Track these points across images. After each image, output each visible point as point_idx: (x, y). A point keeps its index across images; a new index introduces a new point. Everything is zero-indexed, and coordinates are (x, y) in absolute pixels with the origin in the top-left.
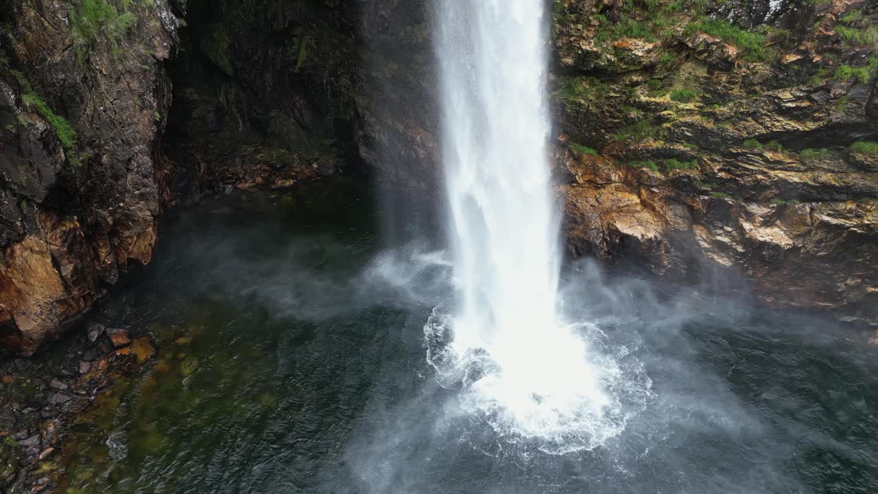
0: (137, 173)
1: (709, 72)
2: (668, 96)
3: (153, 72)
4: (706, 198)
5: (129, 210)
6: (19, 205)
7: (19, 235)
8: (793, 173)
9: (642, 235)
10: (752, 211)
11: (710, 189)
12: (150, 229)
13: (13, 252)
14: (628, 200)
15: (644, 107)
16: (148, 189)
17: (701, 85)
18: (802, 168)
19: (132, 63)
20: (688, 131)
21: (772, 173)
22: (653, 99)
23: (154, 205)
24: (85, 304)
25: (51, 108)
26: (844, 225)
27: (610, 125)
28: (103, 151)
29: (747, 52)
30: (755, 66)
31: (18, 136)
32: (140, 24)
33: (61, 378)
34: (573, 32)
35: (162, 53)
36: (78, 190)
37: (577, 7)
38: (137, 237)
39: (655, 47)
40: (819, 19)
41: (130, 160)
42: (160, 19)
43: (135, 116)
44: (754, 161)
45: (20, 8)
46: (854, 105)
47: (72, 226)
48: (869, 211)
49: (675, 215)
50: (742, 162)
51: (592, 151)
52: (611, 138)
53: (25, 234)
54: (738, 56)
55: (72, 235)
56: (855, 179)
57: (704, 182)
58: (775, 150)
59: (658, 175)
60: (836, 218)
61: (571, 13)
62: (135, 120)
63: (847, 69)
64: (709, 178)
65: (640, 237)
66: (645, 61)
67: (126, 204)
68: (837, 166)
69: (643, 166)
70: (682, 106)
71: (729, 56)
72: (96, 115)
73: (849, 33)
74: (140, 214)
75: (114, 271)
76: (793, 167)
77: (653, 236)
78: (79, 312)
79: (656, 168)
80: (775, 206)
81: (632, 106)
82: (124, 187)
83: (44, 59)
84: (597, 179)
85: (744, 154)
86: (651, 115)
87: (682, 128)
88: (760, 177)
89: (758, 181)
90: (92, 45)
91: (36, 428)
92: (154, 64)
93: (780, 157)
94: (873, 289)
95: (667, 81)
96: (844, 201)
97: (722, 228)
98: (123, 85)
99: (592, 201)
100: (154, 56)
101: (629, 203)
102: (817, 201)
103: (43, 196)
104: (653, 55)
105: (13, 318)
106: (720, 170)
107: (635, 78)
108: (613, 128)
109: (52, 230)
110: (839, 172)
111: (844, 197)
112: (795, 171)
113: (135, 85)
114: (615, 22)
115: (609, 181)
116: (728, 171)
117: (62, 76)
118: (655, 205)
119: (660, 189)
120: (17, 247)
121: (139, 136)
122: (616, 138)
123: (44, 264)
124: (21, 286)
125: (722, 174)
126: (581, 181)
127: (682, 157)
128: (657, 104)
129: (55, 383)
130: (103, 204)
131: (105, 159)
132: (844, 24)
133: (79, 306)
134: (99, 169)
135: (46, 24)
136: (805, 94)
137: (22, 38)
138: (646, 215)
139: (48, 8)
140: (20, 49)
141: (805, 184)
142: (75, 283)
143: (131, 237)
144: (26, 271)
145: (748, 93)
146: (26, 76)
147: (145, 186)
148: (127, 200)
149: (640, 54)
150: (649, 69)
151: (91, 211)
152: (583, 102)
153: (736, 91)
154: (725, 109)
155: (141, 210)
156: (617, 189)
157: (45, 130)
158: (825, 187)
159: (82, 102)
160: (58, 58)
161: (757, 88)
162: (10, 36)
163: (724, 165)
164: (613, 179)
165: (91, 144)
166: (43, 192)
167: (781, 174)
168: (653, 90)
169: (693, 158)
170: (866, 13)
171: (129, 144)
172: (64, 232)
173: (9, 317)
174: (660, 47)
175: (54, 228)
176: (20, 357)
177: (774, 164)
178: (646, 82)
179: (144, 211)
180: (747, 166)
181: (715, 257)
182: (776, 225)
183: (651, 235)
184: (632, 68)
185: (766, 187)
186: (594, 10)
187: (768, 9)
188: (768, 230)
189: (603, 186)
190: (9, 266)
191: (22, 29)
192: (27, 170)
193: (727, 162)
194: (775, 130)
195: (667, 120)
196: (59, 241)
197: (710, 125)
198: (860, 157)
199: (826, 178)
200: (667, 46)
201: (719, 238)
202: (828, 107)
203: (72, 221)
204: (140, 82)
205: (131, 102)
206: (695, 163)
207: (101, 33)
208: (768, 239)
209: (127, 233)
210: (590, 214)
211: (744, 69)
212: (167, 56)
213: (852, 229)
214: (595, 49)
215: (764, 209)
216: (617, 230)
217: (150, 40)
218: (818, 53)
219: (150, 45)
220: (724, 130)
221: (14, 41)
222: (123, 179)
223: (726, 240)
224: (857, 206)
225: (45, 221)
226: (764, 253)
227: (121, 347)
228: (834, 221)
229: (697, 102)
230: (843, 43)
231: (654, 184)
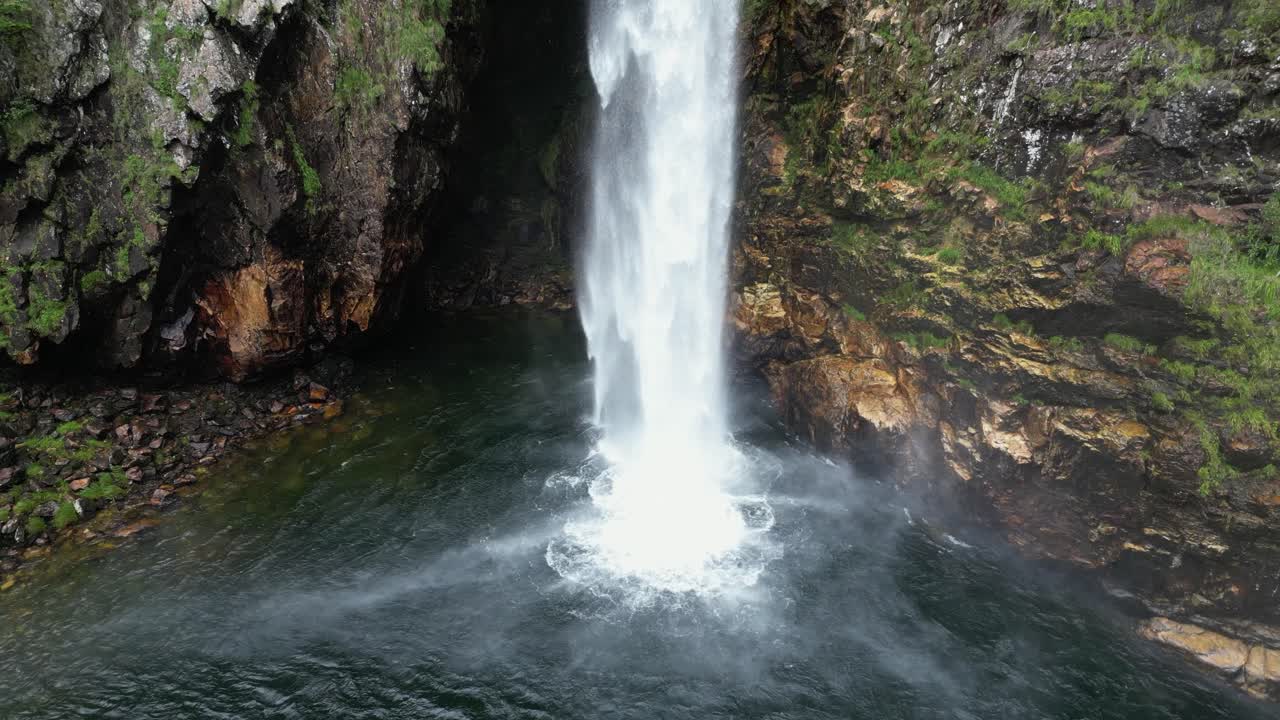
0: (367, 234)
1: (975, 230)
2: (935, 257)
3: (393, 140)
4: (952, 385)
5: (355, 270)
6: (252, 232)
7: (246, 260)
8: (1036, 364)
9: (880, 423)
10: (993, 408)
11: (956, 374)
12: (371, 295)
13: (240, 274)
14: (882, 380)
15: (908, 265)
16: (374, 253)
17: (966, 244)
18: (1048, 359)
19: (376, 130)
20: (947, 300)
21: (1015, 360)
22: (918, 257)
23: (377, 271)
24: (291, 344)
25: (308, 161)
26: (1077, 438)
27: (877, 285)
28: (342, 208)
29: (1005, 208)
30: (1014, 226)
31: (261, 171)
32: (388, 96)
33: (254, 409)
34: (845, 169)
35: (402, 125)
36: (308, 237)
37: (847, 139)
38: (360, 300)
39: (918, 192)
40: (1071, 171)
41: (363, 221)
42: (402, 93)
43: (373, 180)
44: (1000, 343)
45: (302, 71)
46: (1104, 283)
47: (295, 266)
48: (1108, 423)
49: (925, 406)
50: (989, 342)
51: (861, 316)
52: (879, 301)
53: (251, 261)
54: (997, 211)
55: (291, 274)
56: (1098, 379)
57: (951, 364)
58: (1024, 332)
59: (914, 352)
60: (1071, 428)
61: (843, 146)
62: (373, 184)
63: (1095, 235)
64: (956, 359)
65: (877, 425)
66: (908, 207)
67: (354, 263)
68: (1085, 362)
69: (902, 339)
70: (946, 268)
71: (986, 210)
72: (340, 175)
73: (1097, 190)
74: (363, 276)
75: (332, 328)
76: (1037, 356)
77: (891, 426)
78: (284, 350)
79: (914, 343)
80: (1016, 404)
81: (897, 263)
82: (355, 246)
83: (311, 117)
84: (860, 350)
85: (991, 333)
86: (915, 276)
87: (943, 295)
88: (1002, 363)
89: (1000, 369)
90: (348, 108)
91: (209, 438)
92: (395, 133)
93: (1028, 341)
94: (1131, 546)
95: (934, 237)
96: (1084, 407)
97: (966, 429)
98: (365, 149)
99: (845, 375)
100: (395, 127)
101: (881, 383)
102: (1059, 404)
103: (269, 228)
104: (916, 201)
105: (228, 339)
106: (968, 351)
107: (900, 228)
108: (880, 289)
109: (274, 264)
110: (1083, 368)
111: (1084, 401)
112: (1039, 361)
113: (375, 150)
114: (884, 160)
115: (870, 356)
116: (976, 354)
117: (320, 133)
118: (908, 390)
119: (915, 371)
120: (244, 271)
121: (373, 200)
122: (883, 302)
123: (258, 292)
124: (239, 308)
125: (968, 357)
126: (845, 351)
127: (940, 332)
128: (921, 263)
129: (247, 412)
130: (334, 259)
131: (342, 215)
132: (1094, 179)
133: (284, 345)
134: (337, 224)
135: (317, 87)
136: (1054, 263)
137: (299, 97)
138: (897, 402)
139: (321, 73)
140: (295, 105)
141: (1045, 378)
142: (282, 318)
143: (354, 299)
144: (245, 295)
145: (1007, 258)
146: (294, 129)
147: (372, 250)
148: (355, 260)
149: (902, 199)
150: (913, 218)
151: (322, 263)
152: (854, 253)
153: (996, 254)
154: (983, 276)
155: (365, 272)
156: (876, 366)
157: (283, 171)
158: (1063, 384)
159: (333, 159)
160: (320, 117)
161: (1014, 253)
162: (291, 93)
163: (972, 346)
164: (874, 352)
165: (333, 198)
166: (269, 225)
167: (1024, 363)
168: (920, 246)
169: (948, 333)
170: (1120, 169)
171: (364, 206)
172: (285, 269)
173: (225, 336)
174: (924, 194)
175: (275, 262)
176: (231, 381)
177: (1019, 350)
178: (912, 234)
179: (368, 275)
180: (993, 349)
181: (956, 466)
182: (1020, 433)
183: (889, 424)
184: (896, 216)
185: (1009, 379)
186: (863, 143)
187: (1027, 157)
188: (1008, 437)
189: (863, 359)
190: (234, 288)
191: (300, 89)
192: (260, 202)
193: (977, 342)
194: (1022, 305)
195: (929, 284)
196: (277, 276)
197: (967, 295)
198: (1110, 352)
199: (1068, 374)
200: (931, 192)
201: (961, 441)
202: (1075, 282)
203: (298, 264)
204: (381, 149)
205: (371, 166)
206: (949, 339)
207: (356, 101)
208: (1002, 447)
209: (351, 294)
210: (837, 390)
211: (1004, 229)
212: (406, 129)
213: (1086, 444)
214: (863, 190)
215: (1005, 407)
216: (857, 413)
217: (394, 111)
218: (1069, 213)
219: (392, 116)
220: (977, 301)
221: (293, 99)
222: (354, 239)
223: (967, 444)
224: (1098, 416)
225: (270, 253)
226: (999, 466)
227: (316, 401)
228: (1068, 432)
229: (961, 265)
230: (1092, 204)
231: (908, 363)
